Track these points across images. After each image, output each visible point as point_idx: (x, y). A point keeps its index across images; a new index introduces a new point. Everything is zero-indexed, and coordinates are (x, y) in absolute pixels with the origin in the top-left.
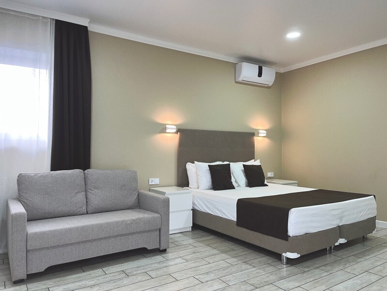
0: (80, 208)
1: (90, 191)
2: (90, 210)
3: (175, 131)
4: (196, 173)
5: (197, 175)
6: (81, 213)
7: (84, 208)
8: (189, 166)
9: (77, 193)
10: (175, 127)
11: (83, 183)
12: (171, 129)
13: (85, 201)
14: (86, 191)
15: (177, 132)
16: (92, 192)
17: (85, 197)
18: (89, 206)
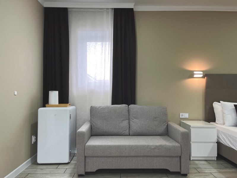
0: (125, 131)
1: (131, 120)
2: (131, 133)
3: (202, 76)
4: (222, 111)
5: (223, 113)
6: (125, 134)
7: (128, 131)
8: (216, 105)
9: (123, 120)
10: (202, 73)
11: (127, 114)
12: (198, 74)
13: (128, 127)
14: (129, 119)
15: (203, 77)
16: (133, 120)
17: (128, 124)
18: (131, 130)
